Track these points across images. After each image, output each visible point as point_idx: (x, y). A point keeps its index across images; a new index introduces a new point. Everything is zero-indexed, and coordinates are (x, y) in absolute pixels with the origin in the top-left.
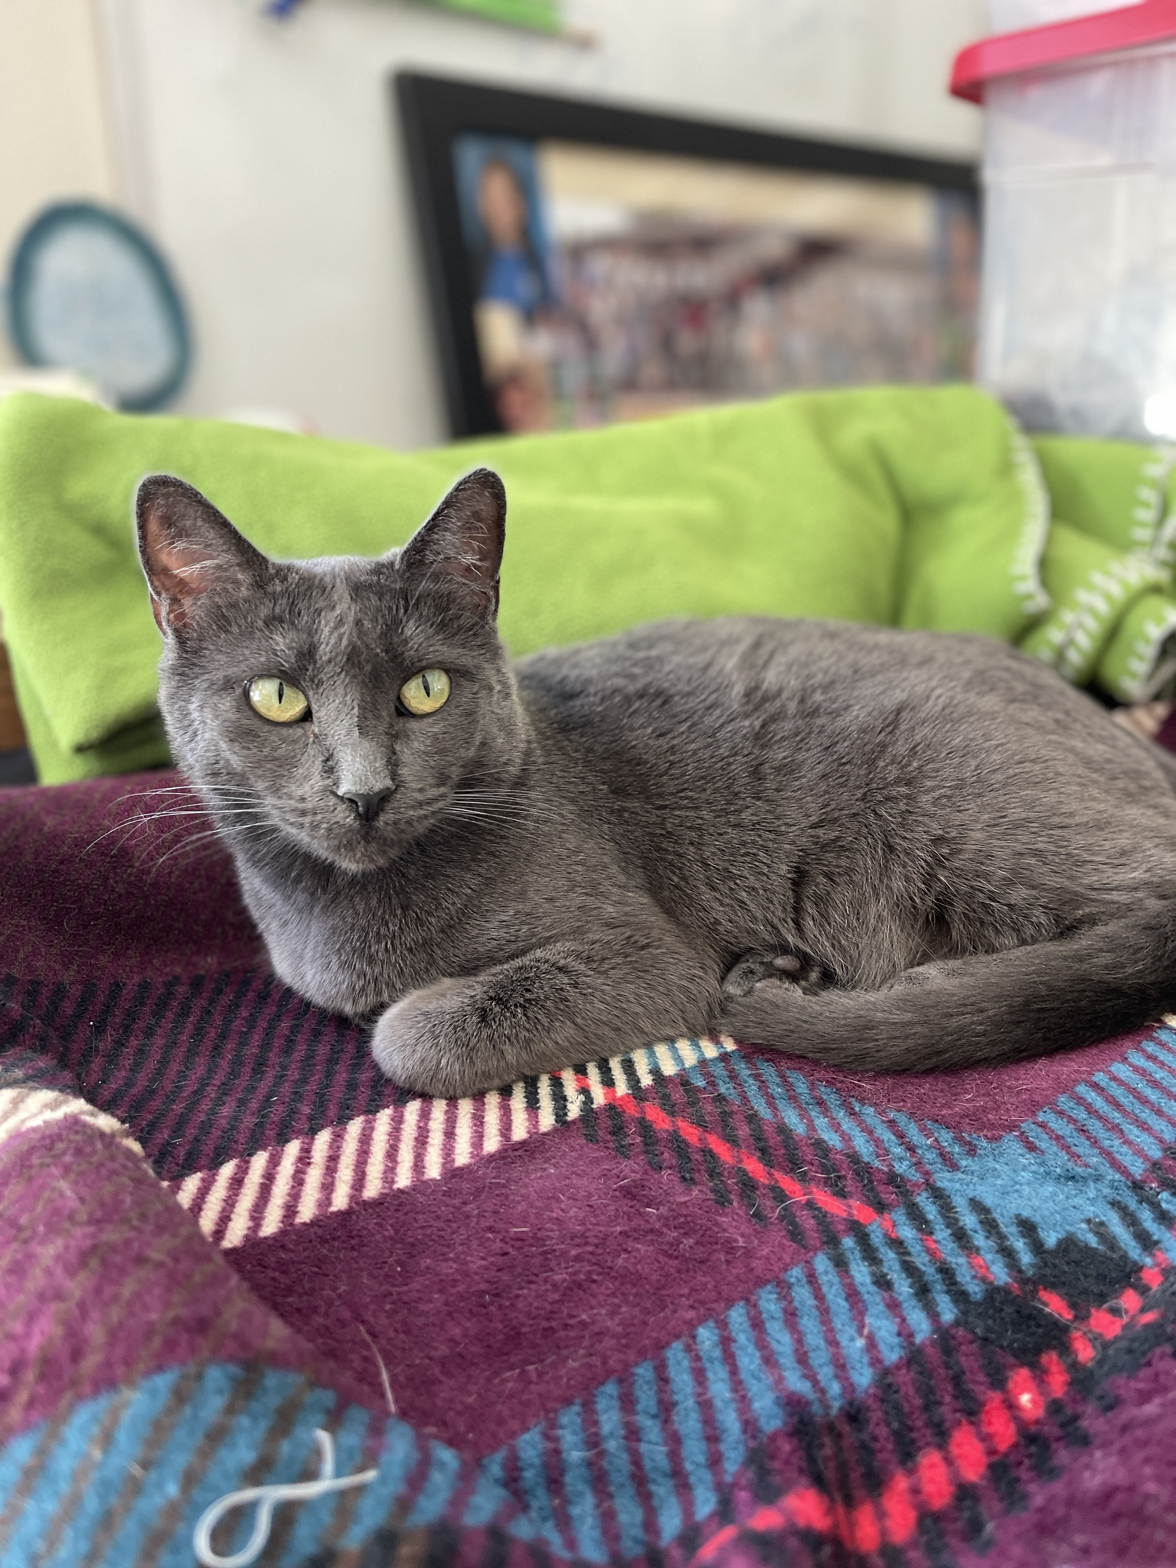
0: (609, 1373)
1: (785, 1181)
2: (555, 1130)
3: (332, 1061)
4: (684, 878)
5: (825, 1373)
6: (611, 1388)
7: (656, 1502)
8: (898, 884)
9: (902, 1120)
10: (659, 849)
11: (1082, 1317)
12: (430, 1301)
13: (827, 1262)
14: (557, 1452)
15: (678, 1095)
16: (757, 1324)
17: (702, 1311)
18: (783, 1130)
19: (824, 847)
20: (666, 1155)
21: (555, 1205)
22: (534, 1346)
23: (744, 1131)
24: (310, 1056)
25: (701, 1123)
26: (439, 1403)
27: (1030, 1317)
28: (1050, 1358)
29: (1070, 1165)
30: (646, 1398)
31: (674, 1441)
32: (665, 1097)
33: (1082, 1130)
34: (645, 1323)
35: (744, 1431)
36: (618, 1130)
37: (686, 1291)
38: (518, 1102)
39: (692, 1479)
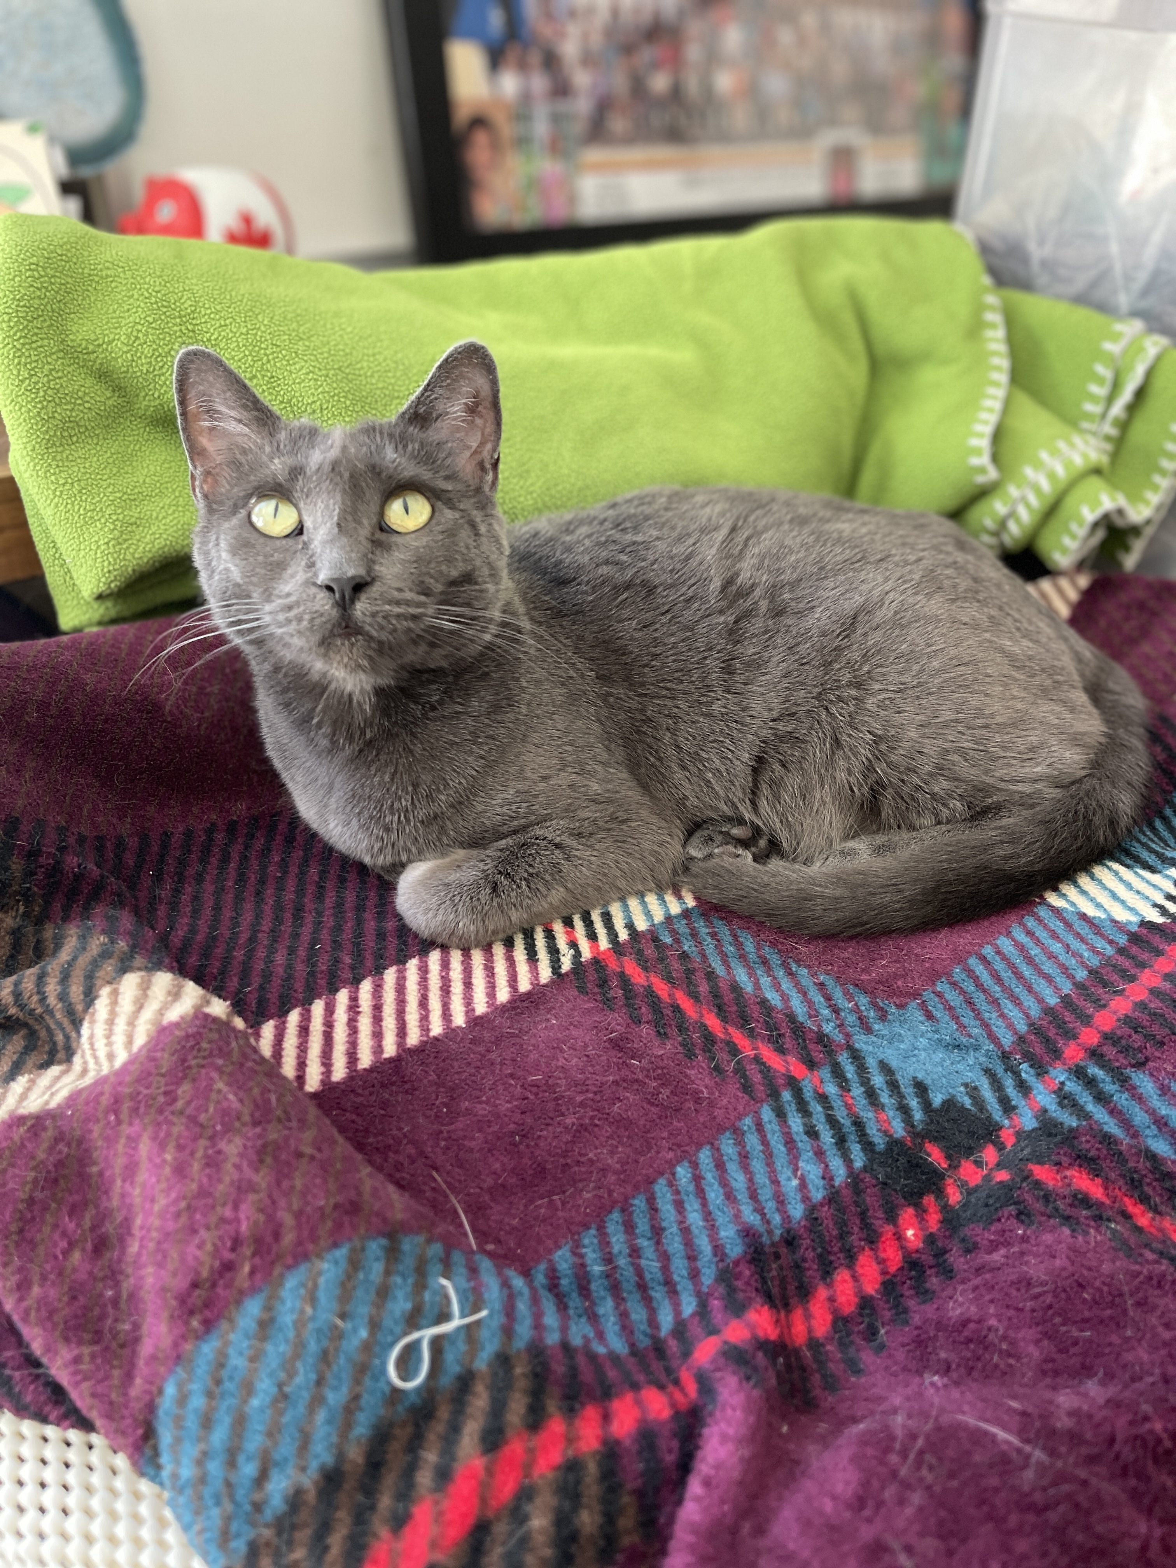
0: (614, 1203)
1: (737, 1035)
2: (552, 982)
3: (360, 908)
4: (660, 759)
5: (770, 1206)
6: (616, 1215)
7: (655, 1304)
8: (841, 776)
9: (830, 982)
10: (639, 732)
11: (954, 1167)
12: (473, 1139)
13: (770, 1112)
14: (583, 1265)
15: (650, 951)
16: (720, 1166)
17: (679, 1153)
18: (735, 988)
19: (781, 738)
20: (644, 1010)
21: (559, 1055)
22: (556, 1179)
23: (704, 988)
24: (339, 904)
25: (669, 979)
26: (493, 1225)
27: (918, 1165)
28: (929, 1200)
29: (957, 1035)
30: (642, 1225)
31: (665, 1258)
32: (640, 952)
33: (970, 1003)
34: (637, 1162)
35: (715, 1255)
36: (603, 983)
37: (665, 1134)
38: (520, 954)
39: (679, 1288)
